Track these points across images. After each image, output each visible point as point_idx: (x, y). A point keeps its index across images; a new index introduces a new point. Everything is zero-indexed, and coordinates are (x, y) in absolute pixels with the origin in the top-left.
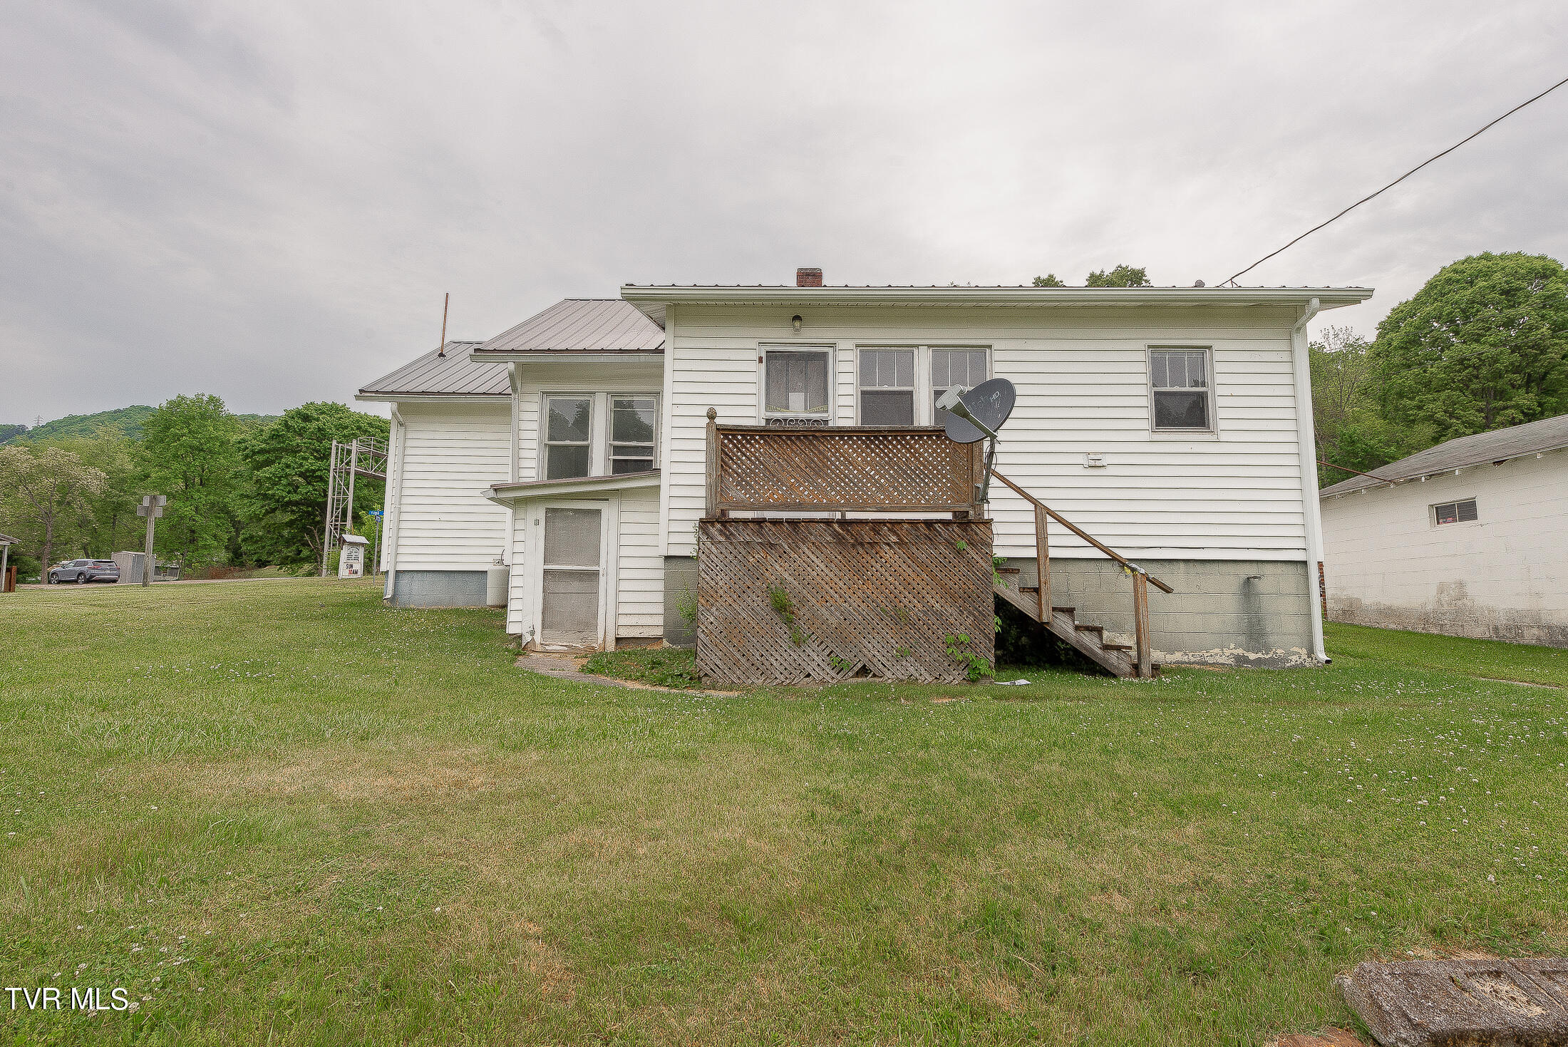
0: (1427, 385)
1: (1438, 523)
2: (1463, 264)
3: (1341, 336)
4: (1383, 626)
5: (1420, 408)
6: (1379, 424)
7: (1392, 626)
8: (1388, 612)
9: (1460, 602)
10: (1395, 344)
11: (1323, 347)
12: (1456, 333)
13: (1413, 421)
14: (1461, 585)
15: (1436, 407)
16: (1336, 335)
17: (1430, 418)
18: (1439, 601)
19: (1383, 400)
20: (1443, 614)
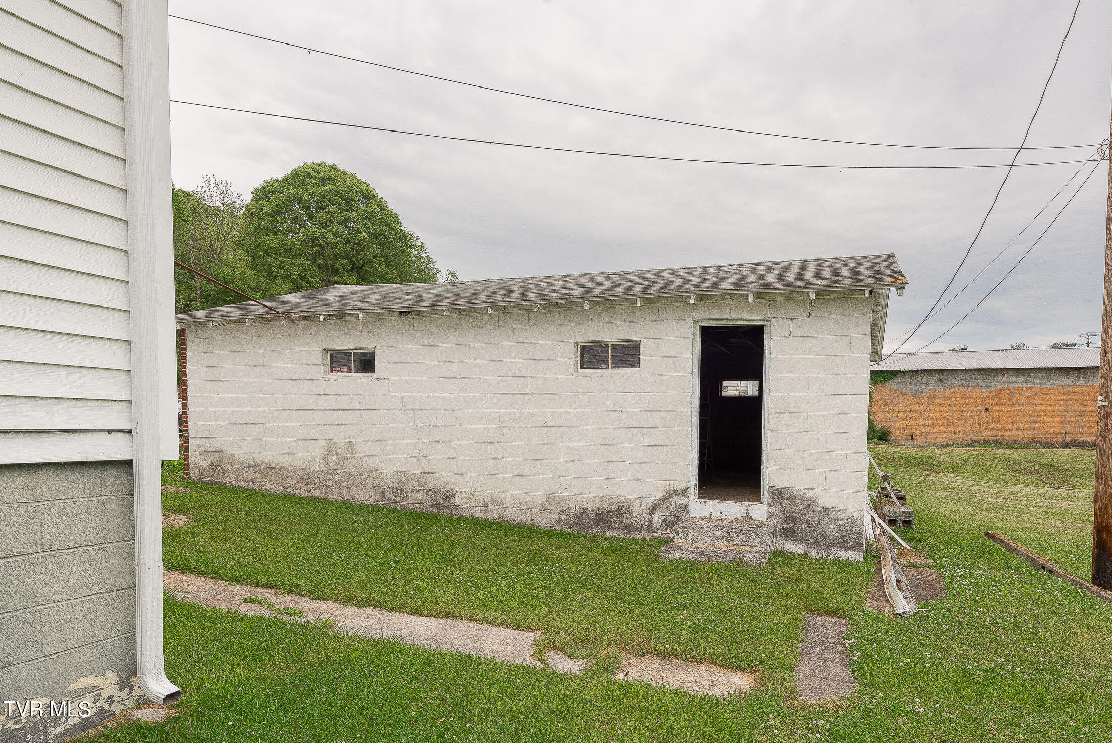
0: (288, 251)
1: (332, 371)
2: (319, 166)
3: (221, 187)
4: (258, 486)
5: (281, 267)
6: (249, 272)
7: (270, 486)
8: (266, 470)
9: (347, 463)
10: (265, 210)
11: (203, 198)
12: (311, 217)
13: (276, 277)
14: (350, 442)
15: (293, 270)
16: (217, 185)
17: (288, 277)
18: (326, 460)
19: (253, 253)
20: (330, 474)
